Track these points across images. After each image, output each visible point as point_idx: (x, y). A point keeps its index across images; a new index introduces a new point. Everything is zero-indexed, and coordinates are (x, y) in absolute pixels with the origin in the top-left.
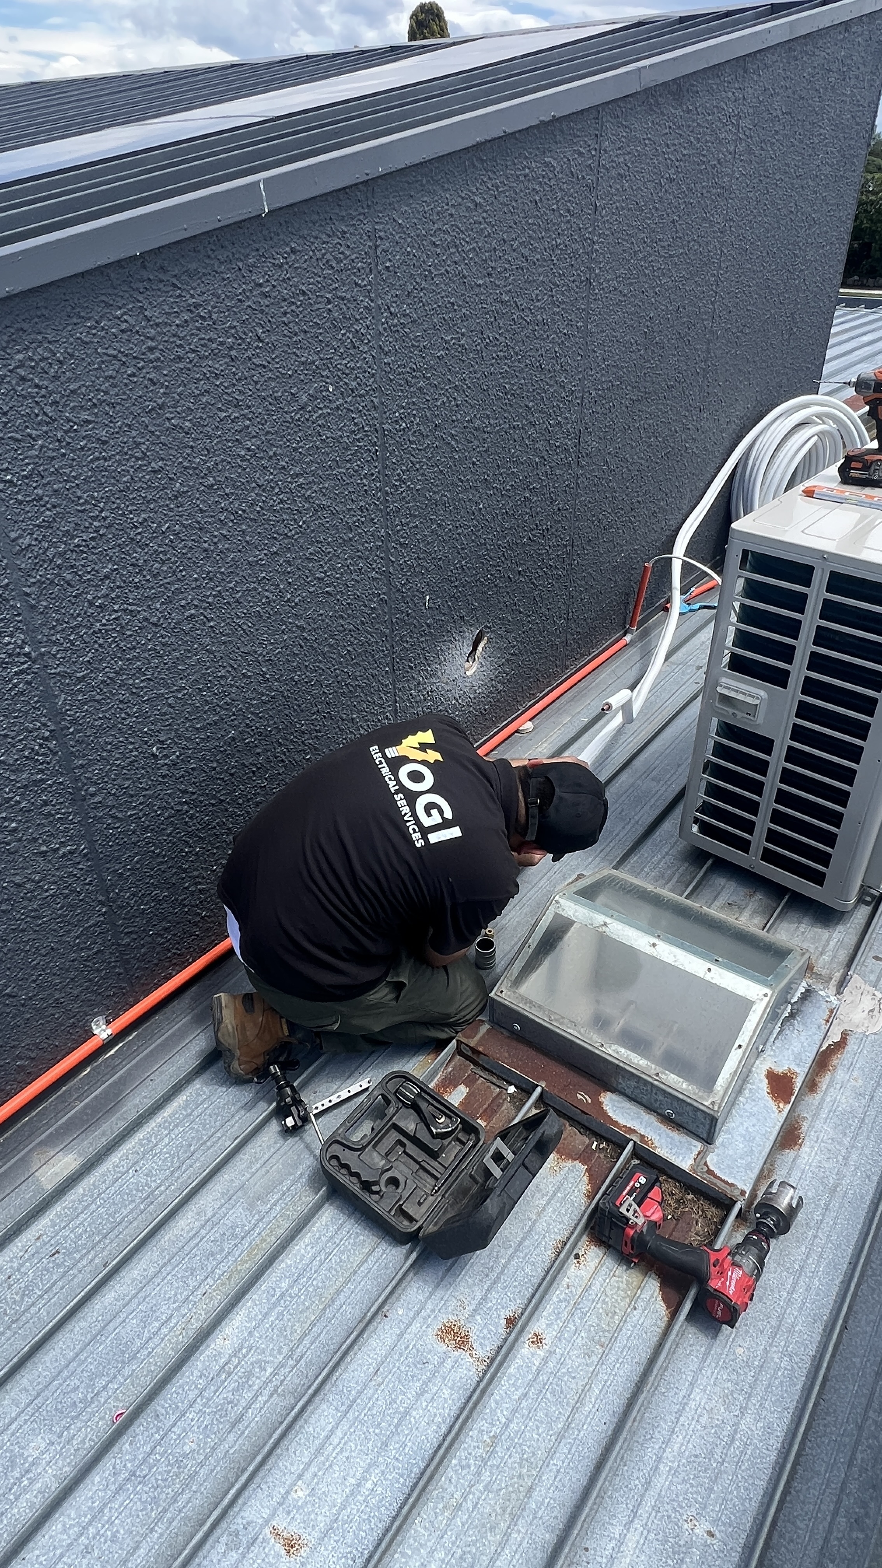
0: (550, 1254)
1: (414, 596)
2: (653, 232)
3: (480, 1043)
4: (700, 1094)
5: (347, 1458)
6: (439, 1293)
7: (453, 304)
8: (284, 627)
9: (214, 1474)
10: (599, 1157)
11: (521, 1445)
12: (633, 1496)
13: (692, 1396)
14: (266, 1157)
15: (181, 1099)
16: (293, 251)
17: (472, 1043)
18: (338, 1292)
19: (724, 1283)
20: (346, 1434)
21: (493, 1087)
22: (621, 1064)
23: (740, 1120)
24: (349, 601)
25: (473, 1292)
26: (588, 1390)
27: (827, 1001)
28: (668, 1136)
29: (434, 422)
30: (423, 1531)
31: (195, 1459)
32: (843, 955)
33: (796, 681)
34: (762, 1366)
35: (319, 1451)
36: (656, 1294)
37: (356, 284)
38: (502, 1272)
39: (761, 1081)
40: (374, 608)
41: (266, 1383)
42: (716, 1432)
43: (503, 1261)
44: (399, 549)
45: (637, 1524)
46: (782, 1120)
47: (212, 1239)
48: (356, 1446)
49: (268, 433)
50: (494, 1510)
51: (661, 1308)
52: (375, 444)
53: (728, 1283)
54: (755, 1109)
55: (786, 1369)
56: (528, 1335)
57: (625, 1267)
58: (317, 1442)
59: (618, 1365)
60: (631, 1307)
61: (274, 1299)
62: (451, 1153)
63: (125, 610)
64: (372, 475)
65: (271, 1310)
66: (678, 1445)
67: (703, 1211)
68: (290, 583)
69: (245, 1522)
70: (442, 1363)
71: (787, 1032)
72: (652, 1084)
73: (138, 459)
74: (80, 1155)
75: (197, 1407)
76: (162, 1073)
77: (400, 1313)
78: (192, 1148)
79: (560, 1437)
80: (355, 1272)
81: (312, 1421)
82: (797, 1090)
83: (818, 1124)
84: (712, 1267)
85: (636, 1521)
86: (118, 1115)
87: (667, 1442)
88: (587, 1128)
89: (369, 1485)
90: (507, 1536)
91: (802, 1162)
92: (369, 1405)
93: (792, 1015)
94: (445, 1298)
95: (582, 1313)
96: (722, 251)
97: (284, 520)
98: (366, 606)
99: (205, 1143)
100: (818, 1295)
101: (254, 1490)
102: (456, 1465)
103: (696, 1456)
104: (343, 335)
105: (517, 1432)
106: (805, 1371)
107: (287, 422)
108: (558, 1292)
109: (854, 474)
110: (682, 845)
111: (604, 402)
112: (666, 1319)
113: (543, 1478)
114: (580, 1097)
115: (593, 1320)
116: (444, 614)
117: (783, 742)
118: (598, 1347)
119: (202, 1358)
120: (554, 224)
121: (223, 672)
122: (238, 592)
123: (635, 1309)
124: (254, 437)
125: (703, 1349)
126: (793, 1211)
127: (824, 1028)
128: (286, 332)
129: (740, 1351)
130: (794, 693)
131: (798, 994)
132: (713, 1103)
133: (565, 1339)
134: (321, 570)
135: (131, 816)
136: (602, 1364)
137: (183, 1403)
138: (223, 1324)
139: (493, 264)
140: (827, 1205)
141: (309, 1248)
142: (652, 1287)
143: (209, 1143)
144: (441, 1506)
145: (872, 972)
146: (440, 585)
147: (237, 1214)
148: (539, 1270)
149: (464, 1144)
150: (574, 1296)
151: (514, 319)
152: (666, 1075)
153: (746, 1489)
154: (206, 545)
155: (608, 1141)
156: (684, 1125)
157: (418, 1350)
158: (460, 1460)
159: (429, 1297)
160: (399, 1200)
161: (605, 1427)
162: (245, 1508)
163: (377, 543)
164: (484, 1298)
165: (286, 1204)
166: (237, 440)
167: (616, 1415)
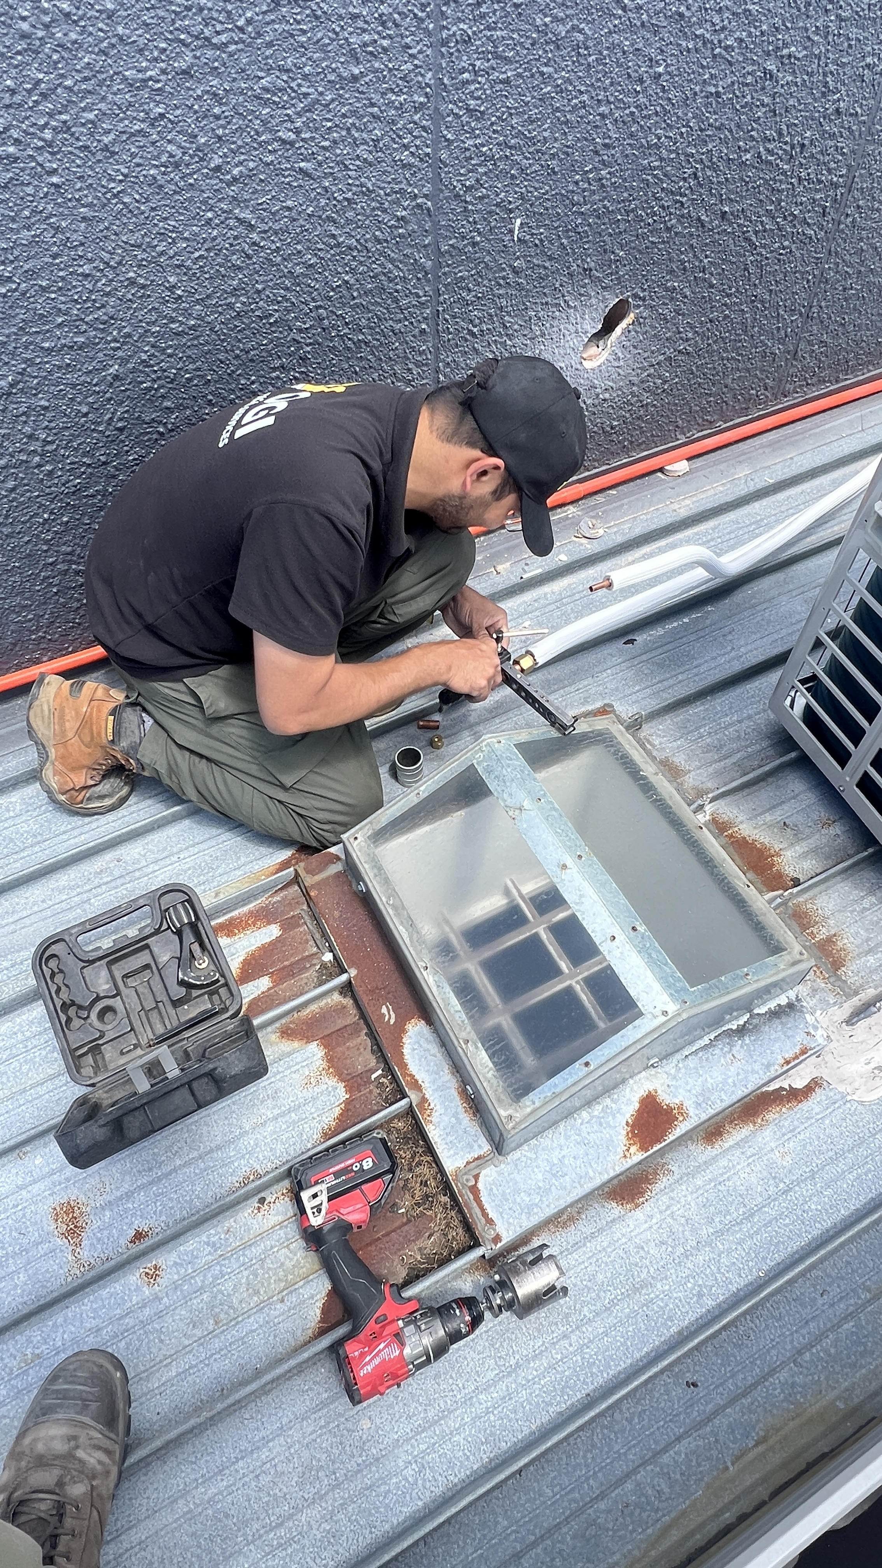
0: (234, 1180)
10: (371, 1092)
13: (271, 1444)
17: (310, 881)
21: (312, 943)
25: (123, 1181)
27: (808, 1033)
28: (456, 1114)
36: (318, 1297)
38: (167, 1175)
39: (629, 1103)
42: (267, 1503)
43: (178, 1162)
44: (465, 119)
46: (620, 1169)
51: (313, 1316)
53: (368, 1358)
54: (594, 1136)
56: (148, 1264)
59: (217, 1356)
60: (280, 1296)
66: (216, 1491)
68: (220, 138)
70: (38, 1243)
71: (717, 1051)
80: (24, 1091)
82: (672, 1137)
83: (684, 1189)
84: (372, 1322)
88: (378, 1049)
91: (619, 1230)
93: (741, 1031)
95: (221, 1272)
100: (515, 1412)
108: (212, 1231)
110: (767, 718)
112: (310, 1332)
114: (384, 1010)
115: (228, 1287)
116: (550, 258)
118: (212, 1322)
122: (107, 132)
127: (782, 1066)
131: (772, 1005)
132: (510, 1118)
133: (182, 1291)
136: (202, 1344)
142: (320, 1287)
146: (548, 204)
150: (226, 1246)
155: (393, 1078)
156: (482, 1113)
157: (24, 1215)
160: (100, 1037)
161: (155, 1418)
163: (416, 98)
164: (129, 1195)
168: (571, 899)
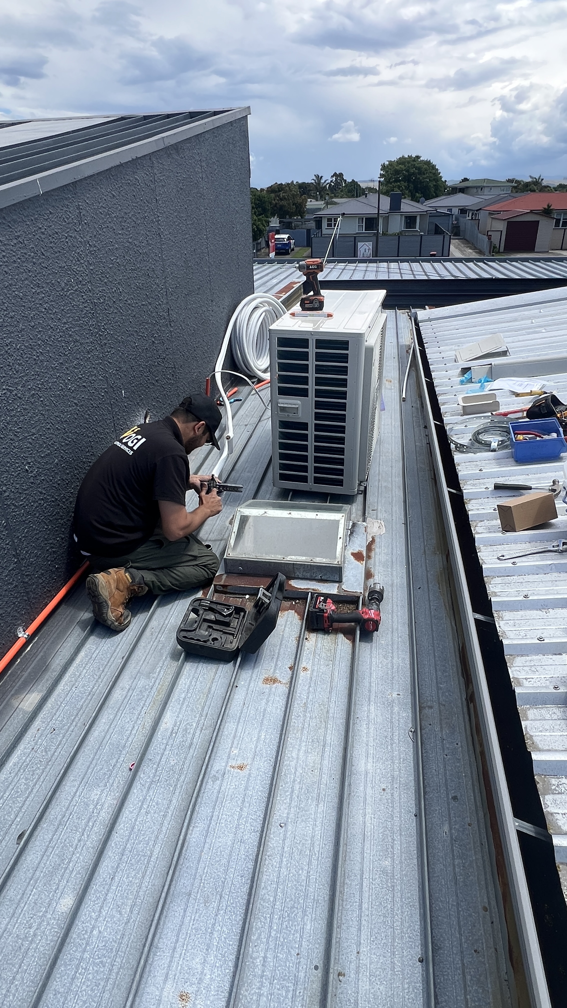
0: (295, 643)
1: (118, 390)
2: (179, 212)
3: (224, 583)
4: (334, 560)
5: (248, 734)
6: (256, 671)
7: (112, 242)
8: (69, 403)
9: (191, 765)
10: (298, 605)
11: (316, 701)
12: (366, 697)
14: (144, 658)
15: (82, 654)
16: (51, 213)
17: (221, 584)
18: (210, 688)
19: (367, 616)
20: (243, 727)
21: (238, 599)
22: (294, 563)
23: (349, 571)
24: (93, 391)
25: (270, 665)
26: (334, 675)
27: (362, 524)
28: (324, 586)
29: (113, 300)
30: (292, 741)
31: (179, 765)
32: (360, 513)
33: (312, 393)
35: (235, 737)
36: (344, 639)
37: (75, 230)
38: (279, 655)
39: (350, 557)
40: (103, 396)
41: (196, 728)
42: (386, 667)
43: (277, 651)
44: (109, 365)
45: (372, 703)
47: (136, 694)
48: (250, 729)
49: (52, 301)
50: (317, 723)
51: (348, 642)
52: (92, 310)
53: (369, 616)
54: (352, 566)
55: (401, 642)
56: (301, 669)
57: (327, 636)
60: (336, 645)
61: (181, 702)
62: (235, 623)
63: (7, 389)
64: (93, 325)
65: (181, 706)
66: (375, 676)
67: (349, 607)
69: (216, 771)
70: (271, 690)
71: (353, 539)
72: (310, 565)
73: (5, 310)
74: (39, 692)
75: (168, 749)
76: (65, 647)
77: (243, 683)
78: (101, 670)
81: (225, 730)
82: (365, 556)
83: (377, 568)
84: (362, 615)
86: (51, 670)
87: (370, 677)
88: (288, 597)
90: (326, 728)
91: (378, 580)
92: (247, 715)
94: (259, 671)
95: (318, 654)
96: (206, 223)
97: (63, 346)
98: (100, 394)
99: (106, 665)
100: (402, 617)
101: (213, 761)
102: (294, 718)
104: (74, 254)
105: (313, 698)
106: (408, 639)
107: (58, 296)
108: (305, 653)
109: (307, 306)
110: (275, 489)
111: (175, 294)
112: (351, 644)
113: (331, 706)
115: (324, 655)
116: (131, 401)
117: (312, 422)
118: (330, 662)
119: (159, 734)
120: (143, 207)
123: (338, 645)
124: (47, 303)
125: (369, 648)
126: (382, 590)
128: (52, 252)
129: (383, 642)
130: (312, 398)
131: (350, 526)
132: (338, 562)
133: (316, 664)
134: (80, 373)
135: (21, 505)
136: (335, 666)
137: (160, 751)
138: (162, 719)
139: (124, 224)
140: (392, 589)
142: (341, 637)
143: (109, 664)
144: (295, 731)
145: (373, 515)
148: (294, 647)
149: (239, 619)
150: (312, 651)
151: (135, 251)
152: (314, 558)
153: (404, 678)
154: (35, 357)
155: (299, 599)
156: (329, 579)
158: (296, 715)
159: (252, 674)
160: (221, 643)
162: (213, 767)
163: (100, 361)
165: (166, 670)
166: (40, 304)
168: (299, 517)
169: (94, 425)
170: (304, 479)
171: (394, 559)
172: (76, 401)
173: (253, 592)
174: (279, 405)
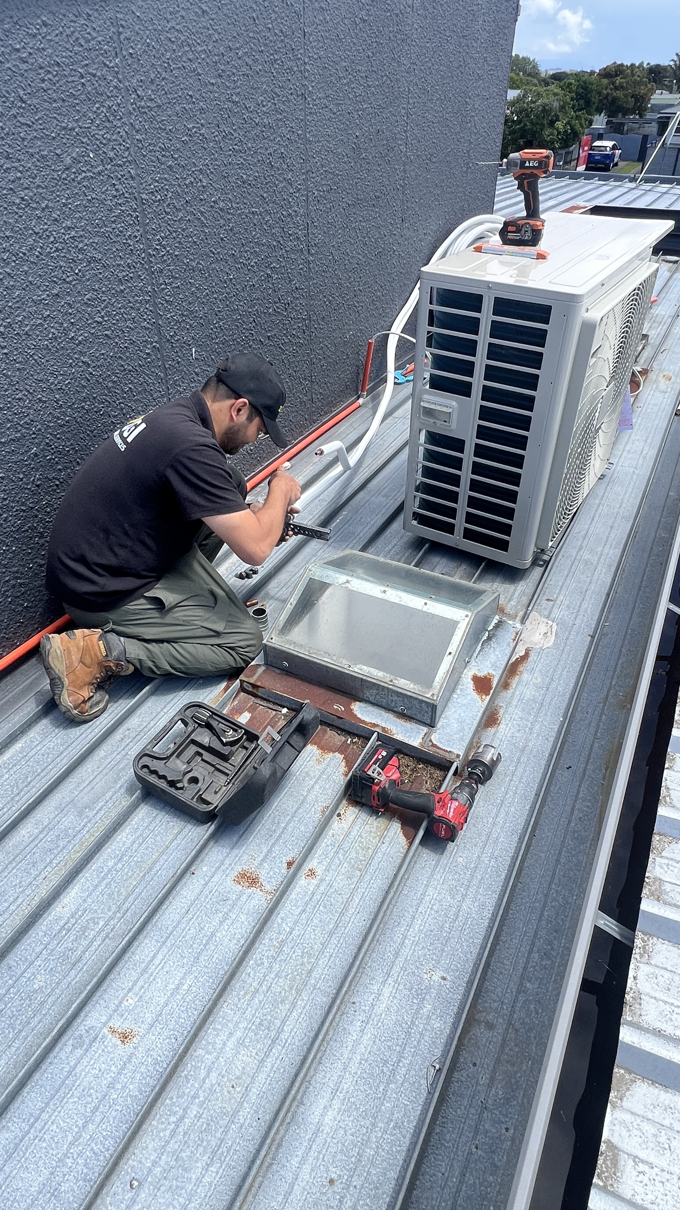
0: (318, 817)
1: (183, 347)
2: (353, 63)
3: (257, 680)
4: (423, 690)
5: (167, 972)
6: (234, 853)
7: (191, 96)
8: (71, 361)
9: (59, 1000)
10: (353, 748)
11: (302, 944)
12: (387, 964)
13: (427, 893)
14: (91, 778)
15: (16, 746)
16: (45, 24)
17: (252, 681)
18: (155, 863)
19: (445, 812)
20: (165, 956)
21: (270, 711)
22: (364, 678)
23: (454, 709)
24: (126, 345)
25: (261, 848)
26: (351, 901)
27: (514, 628)
28: (402, 726)
29: (185, 198)
30: (229, 1011)
31: (43, 992)
32: (525, 600)
33: (477, 391)
34: (476, 867)
35: (145, 970)
36: (398, 832)
37: (105, 64)
38: (283, 832)
39: (468, 683)
40: (148, 354)
41: (99, 933)
42: (445, 914)
43: (283, 825)
45: (390, 981)
46: (484, 707)
47: (49, 839)
48: (174, 963)
49: (39, 186)
50: (284, 989)
51: (402, 840)
52: (135, 210)
53: (448, 811)
54: (465, 701)
55: (493, 867)
56: (305, 871)
57: (375, 817)
58: (143, 965)
59: (372, 881)
60: (381, 842)
61: (103, 874)
62: (239, 757)
64: (136, 237)
65: (100, 882)
66: (418, 926)
67: (431, 774)
68: (72, 323)
69: (87, 1028)
70: (239, 898)
71: (486, 649)
72: (388, 688)
75: (43, 957)
77: (204, 870)
78: (29, 779)
79: (331, 934)
80: (167, 847)
81: (138, 951)
82: (494, 686)
83: (513, 708)
84: (437, 804)
85: (390, 979)
87: (410, 926)
88: (343, 730)
89: (185, 987)
90: (294, 1005)
91: (499, 735)
92: (183, 934)
93: (489, 638)
94: (240, 855)
95: (345, 851)
96: (409, 89)
97: (61, 267)
98: (141, 351)
99: (39, 775)
100: (515, 817)
101: (94, 1005)
102: (253, 965)
103: (432, 931)
104: (98, 108)
105: (299, 936)
106: (507, 866)
107: (56, 179)
108: (325, 840)
109: (511, 236)
111: (325, 202)
112: (406, 844)
113: (320, 962)
114: (336, 707)
115: (353, 855)
117: (471, 441)
118: (357, 871)
119: (45, 923)
120: (271, 41)
121: (20, 396)
122: (27, 325)
123: (384, 843)
124: (26, 188)
125: (434, 862)
126: (495, 763)
127: (512, 645)
128: (45, 97)
129: (461, 859)
130: (476, 400)
131: (493, 624)
132: (433, 695)
133: (332, 870)
134: (98, 315)
136: (361, 882)
137: (31, 955)
138: (62, 897)
139: (223, 67)
140: (519, 759)
141: (129, 836)
142: (396, 827)
143: (42, 774)
144: (242, 993)
145: (545, 609)
146: (203, 340)
147: (69, 820)
148: (311, 827)
149: (247, 748)
150: (338, 842)
151: (244, 118)
152: (398, 680)
153: (468, 946)
155: (359, 736)
156: (414, 716)
157: (220, 893)
158: (256, 960)
159: (227, 856)
160: (199, 791)
161: (364, 923)
162: (87, 1018)
164: (270, 851)
165: (110, 808)
167: (372, 914)
168: (397, 601)
169: (124, 398)
170: (449, 529)
171: (548, 699)
172: (86, 359)
173: (294, 706)
174: (422, 404)
